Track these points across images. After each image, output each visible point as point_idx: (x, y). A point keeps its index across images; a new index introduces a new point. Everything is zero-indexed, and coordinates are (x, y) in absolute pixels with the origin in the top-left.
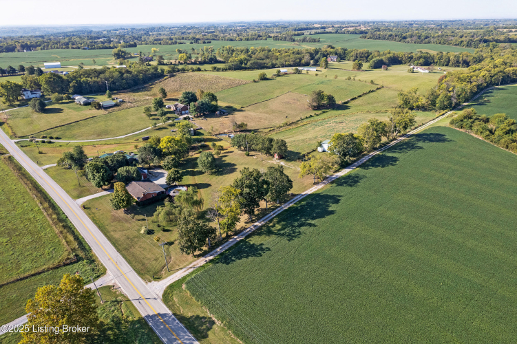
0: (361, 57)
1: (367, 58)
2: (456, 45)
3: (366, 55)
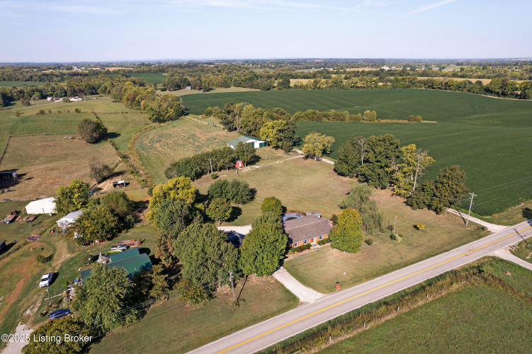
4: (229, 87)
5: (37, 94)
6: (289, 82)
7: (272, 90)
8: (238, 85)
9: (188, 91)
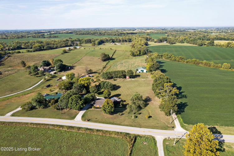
0: (87, 41)
1: (90, 41)
2: (114, 35)
3: (90, 40)
4: (184, 43)
5: (111, 41)
6: (213, 42)
7: (204, 46)
8: (188, 42)
9: (165, 43)
